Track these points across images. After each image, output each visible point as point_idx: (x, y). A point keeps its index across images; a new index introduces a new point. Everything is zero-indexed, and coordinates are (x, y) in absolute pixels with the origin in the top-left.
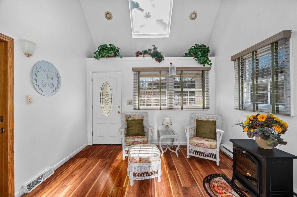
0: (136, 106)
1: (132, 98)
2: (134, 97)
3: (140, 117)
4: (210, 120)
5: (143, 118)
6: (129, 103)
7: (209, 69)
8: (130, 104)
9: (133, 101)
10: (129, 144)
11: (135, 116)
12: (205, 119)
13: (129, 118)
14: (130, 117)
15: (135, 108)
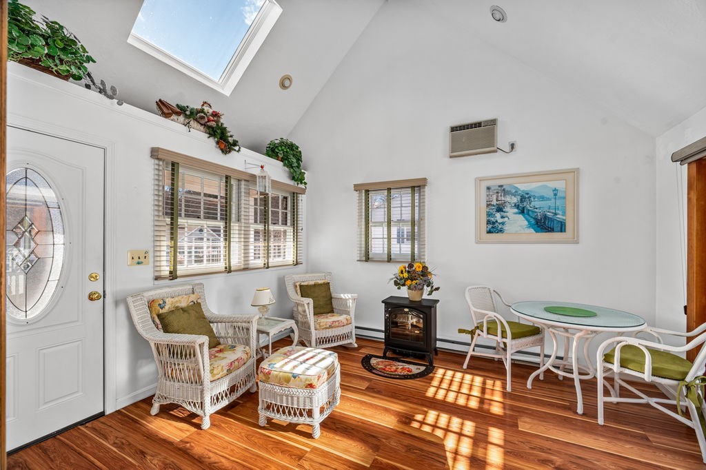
0: (162, 268)
1: (147, 245)
2: (156, 239)
3: (190, 300)
4: (320, 282)
5: (199, 301)
6: (136, 260)
7: (303, 191)
8: (138, 263)
9: (151, 255)
10: (221, 373)
11: (176, 299)
12: (312, 283)
13: (162, 308)
14: (164, 302)
15: (157, 274)
